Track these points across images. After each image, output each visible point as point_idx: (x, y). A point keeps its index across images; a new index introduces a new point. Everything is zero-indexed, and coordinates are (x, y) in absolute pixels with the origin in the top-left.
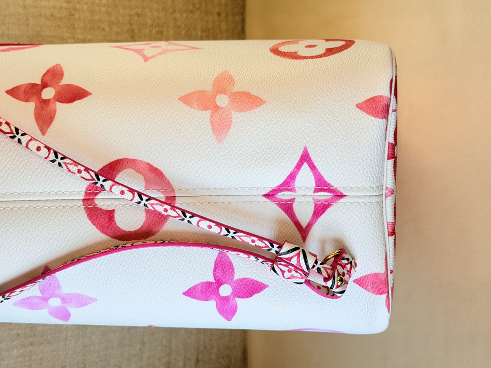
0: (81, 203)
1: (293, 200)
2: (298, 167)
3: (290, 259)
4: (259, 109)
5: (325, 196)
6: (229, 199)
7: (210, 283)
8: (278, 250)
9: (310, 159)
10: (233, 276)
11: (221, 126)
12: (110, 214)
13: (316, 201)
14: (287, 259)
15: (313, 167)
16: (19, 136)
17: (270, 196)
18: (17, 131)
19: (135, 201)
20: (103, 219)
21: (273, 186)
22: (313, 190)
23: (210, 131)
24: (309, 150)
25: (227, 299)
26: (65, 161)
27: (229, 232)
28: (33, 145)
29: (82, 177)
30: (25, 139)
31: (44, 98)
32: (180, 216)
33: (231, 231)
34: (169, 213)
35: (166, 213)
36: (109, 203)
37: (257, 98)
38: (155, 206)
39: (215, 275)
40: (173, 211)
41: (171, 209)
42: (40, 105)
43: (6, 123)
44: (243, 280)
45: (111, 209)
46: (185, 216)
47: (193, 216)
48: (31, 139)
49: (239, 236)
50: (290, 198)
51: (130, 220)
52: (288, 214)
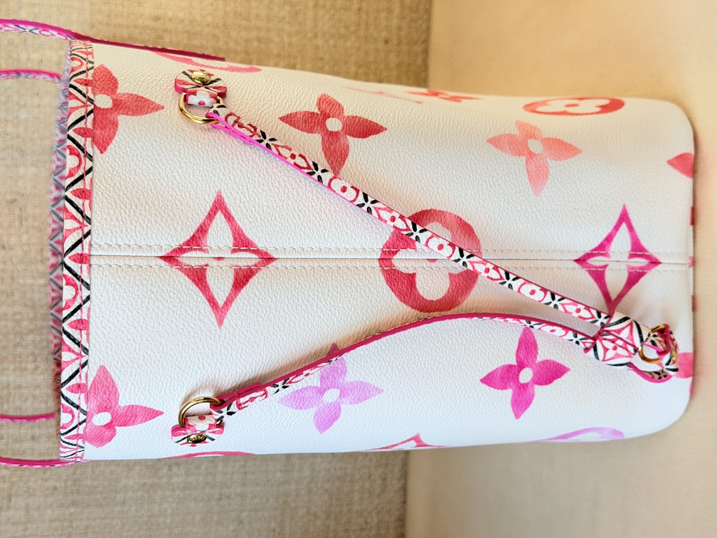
0: (377, 264)
1: (605, 266)
2: (617, 228)
3: (619, 331)
4: (576, 158)
5: (640, 262)
6: (545, 264)
7: (511, 366)
8: (605, 321)
9: (628, 218)
10: (536, 357)
11: (538, 176)
12: (411, 278)
13: (630, 268)
14: (615, 331)
15: (631, 228)
16: (319, 173)
17: (581, 261)
18: (316, 166)
19: (453, 258)
20: (403, 284)
21: (588, 249)
22: (627, 255)
23: (527, 180)
24: (628, 209)
25: (524, 387)
26: (376, 205)
27: (553, 298)
28: (337, 185)
29: (394, 227)
30: (326, 177)
31: (330, 129)
32: (501, 278)
33: (557, 297)
34: (489, 274)
35: (486, 275)
36: (409, 265)
37: (570, 146)
38: (475, 265)
39: (517, 356)
40: (495, 272)
41: (494, 268)
42: (326, 138)
43: (301, 156)
44: (545, 362)
45: (411, 272)
46: (508, 278)
47: (517, 278)
48: (335, 178)
49: (563, 305)
50: (602, 264)
51: (433, 287)
52: (598, 283)
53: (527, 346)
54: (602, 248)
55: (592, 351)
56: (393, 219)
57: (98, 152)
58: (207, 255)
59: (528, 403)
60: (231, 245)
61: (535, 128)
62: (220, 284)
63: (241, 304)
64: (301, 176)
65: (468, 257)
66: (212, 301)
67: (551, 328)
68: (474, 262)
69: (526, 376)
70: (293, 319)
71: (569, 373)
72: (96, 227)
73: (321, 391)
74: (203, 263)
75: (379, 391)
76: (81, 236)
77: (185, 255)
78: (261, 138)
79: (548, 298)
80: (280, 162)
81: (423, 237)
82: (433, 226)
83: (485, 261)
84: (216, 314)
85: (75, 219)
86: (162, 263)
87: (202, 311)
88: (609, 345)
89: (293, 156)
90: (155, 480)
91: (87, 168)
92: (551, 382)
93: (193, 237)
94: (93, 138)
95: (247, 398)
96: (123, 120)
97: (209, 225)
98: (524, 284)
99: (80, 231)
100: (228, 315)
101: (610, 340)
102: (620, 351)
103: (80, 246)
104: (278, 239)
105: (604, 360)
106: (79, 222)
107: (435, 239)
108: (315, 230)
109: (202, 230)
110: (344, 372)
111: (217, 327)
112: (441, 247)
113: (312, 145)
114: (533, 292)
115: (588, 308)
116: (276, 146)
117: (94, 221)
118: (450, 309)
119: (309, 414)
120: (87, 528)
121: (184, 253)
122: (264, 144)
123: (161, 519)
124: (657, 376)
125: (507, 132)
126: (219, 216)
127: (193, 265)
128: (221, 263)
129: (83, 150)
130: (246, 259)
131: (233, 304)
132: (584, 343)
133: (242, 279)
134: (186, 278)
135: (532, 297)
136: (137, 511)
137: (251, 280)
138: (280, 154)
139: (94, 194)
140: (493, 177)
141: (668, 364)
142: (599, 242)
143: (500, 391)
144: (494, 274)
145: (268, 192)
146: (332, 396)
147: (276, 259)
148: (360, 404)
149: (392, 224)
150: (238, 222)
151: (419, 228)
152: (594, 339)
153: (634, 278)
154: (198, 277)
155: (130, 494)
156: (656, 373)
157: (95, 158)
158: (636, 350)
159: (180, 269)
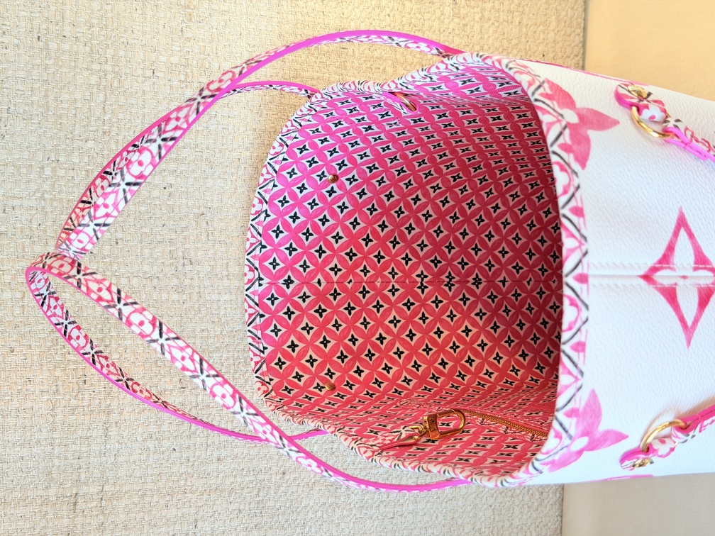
57: (580, 167)
58: (675, 274)
60: (692, 263)
62: (689, 303)
63: (705, 324)
66: (682, 320)
72: (591, 246)
74: (673, 282)
76: (580, 255)
77: (658, 274)
84: (685, 334)
85: (575, 237)
86: (643, 282)
87: (675, 330)
91: (576, 185)
93: (664, 256)
94: (574, 154)
95: (710, 420)
96: (592, 135)
97: (675, 243)
99: (579, 249)
100: (695, 335)
103: (580, 266)
106: (578, 241)
109: (670, 248)
111: (686, 346)
117: (589, 239)
121: (658, 271)
126: (683, 234)
127: (665, 284)
128: (686, 282)
129: (568, 166)
130: (705, 278)
131: (699, 324)
133: (704, 298)
134: (662, 297)
137: (711, 300)
139: (585, 212)
150: (698, 239)
157: (579, 175)
159: (658, 289)
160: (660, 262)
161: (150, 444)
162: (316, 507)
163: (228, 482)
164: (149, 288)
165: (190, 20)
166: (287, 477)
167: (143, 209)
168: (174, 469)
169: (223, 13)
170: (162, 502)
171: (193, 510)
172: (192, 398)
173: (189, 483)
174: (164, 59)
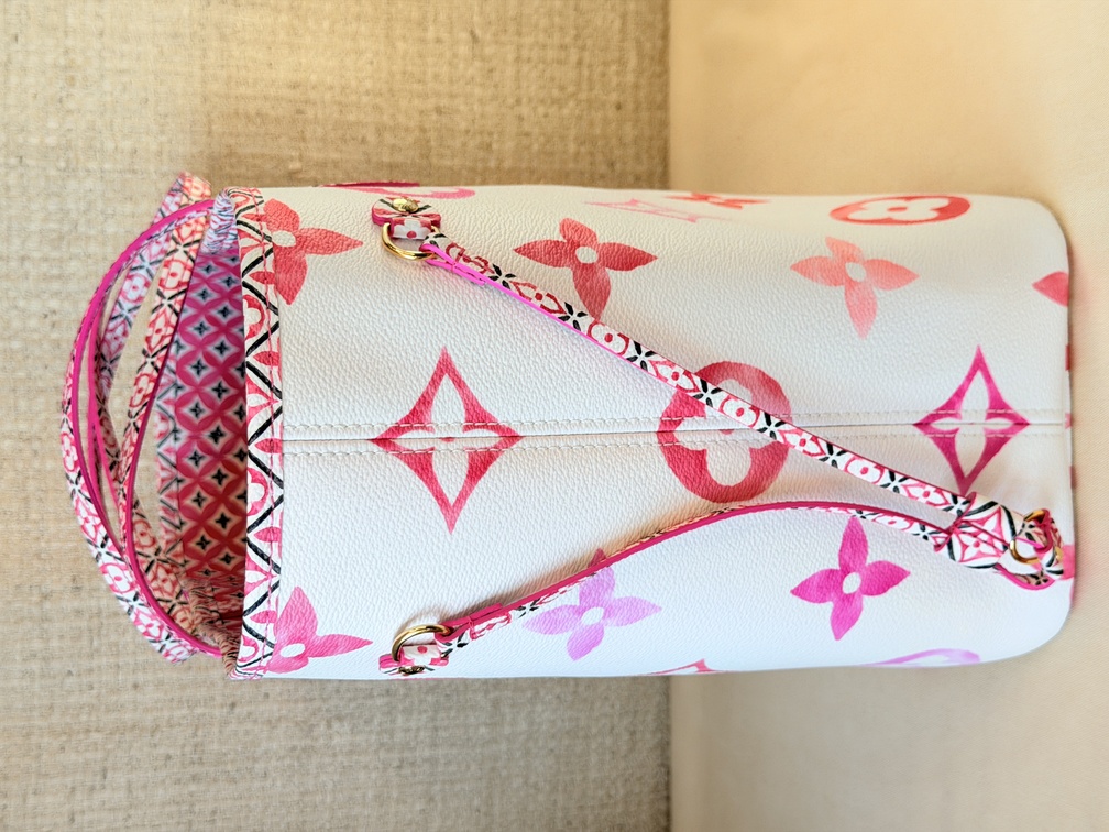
0: (655, 439)
1: (956, 431)
2: (970, 378)
3: (983, 522)
4: (912, 285)
5: (1002, 424)
6: (875, 430)
7: (832, 572)
8: (963, 508)
9: (985, 365)
10: (865, 558)
11: (862, 312)
12: (700, 456)
13: (989, 432)
14: (977, 521)
16: (574, 317)
17: (923, 425)
18: (570, 308)
19: (757, 427)
20: (689, 465)
21: (932, 408)
22: (984, 415)
23: (849, 318)
24: (983, 352)
25: (849, 598)
26: (653, 358)
27: (893, 478)
28: (599, 332)
29: (677, 386)
30: (585, 322)
31: (582, 261)
32: (822, 452)
33: (898, 477)
34: (806, 448)
35: (802, 449)
36: (697, 439)
37: (902, 268)
38: (787, 435)
39: (841, 557)
40: (814, 444)
41: (812, 439)
42: (578, 272)
43: (548, 295)
44: (878, 565)
45: (700, 449)
46: (831, 452)
47: (844, 452)
48: (596, 323)
49: (905, 487)
50: (951, 428)
51: (728, 468)
52: (946, 454)
53: (854, 542)
54: (951, 407)
55: (946, 549)
56: (676, 376)
57: (284, 302)
58: (432, 435)
59: (853, 620)
60: (463, 421)
61: (853, 246)
62: (451, 474)
63: (479, 501)
64: (551, 324)
65: (777, 425)
66: (440, 497)
67: (890, 519)
68: (786, 432)
69: (852, 584)
70: (546, 518)
71: (908, 578)
72: (288, 402)
73: (580, 611)
74: (427, 446)
75: (656, 609)
76: (270, 415)
77: (403, 436)
78: (494, 275)
79: (886, 478)
80: (522, 306)
81: (717, 399)
82: (729, 385)
83: (799, 430)
84: (445, 515)
85: (261, 392)
86: (375, 448)
87: (428, 511)
88: (969, 540)
89: (539, 297)
90: (309, 742)
91: (272, 324)
92: (884, 591)
93: (414, 412)
94: (276, 284)
95: (485, 625)
96: (311, 260)
97: (434, 394)
98: (853, 459)
99: (268, 408)
100: (462, 515)
101: (970, 534)
102: (984, 548)
103: (269, 429)
104: (525, 409)
105: (962, 561)
106: (267, 397)
107: (732, 401)
108: (573, 395)
109: (425, 401)
110: (611, 586)
111: (447, 531)
112: (740, 412)
113: (562, 282)
114: (865, 471)
115: (939, 490)
116: (516, 284)
117: (285, 394)
118: (752, 497)
119: (561, 640)
120: (214, 812)
121: (403, 432)
122: (499, 281)
123: (318, 798)
124: (1034, 581)
125: (817, 254)
126: (446, 381)
127: (415, 449)
128: (451, 445)
129: (264, 300)
130: (484, 439)
131: (468, 501)
132: (934, 538)
133: (479, 466)
134: (406, 467)
135: (864, 477)
136: (284, 786)
137: (491, 467)
138: (521, 294)
139: (284, 359)
140: (803, 316)
141: (1049, 565)
142: (947, 398)
143: (816, 605)
144: (812, 447)
145: (509, 346)
146: (593, 616)
147: (522, 437)
148: (629, 626)
149: (675, 383)
150: (471, 388)
151: (710, 387)
152: (949, 532)
153: (994, 446)
154: (422, 465)
155: (274, 763)
156: (1033, 576)
157: (280, 310)
158: (1006, 546)
159: (399, 456)
160: (407, 420)
161: (35, 666)
162: (282, 753)
163: (149, 717)
164: (27, 454)
165: (73, 85)
166: (237, 710)
167: (16, 345)
168: (72, 700)
169: (122, 72)
170: (56, 744)
171: (100, 755)
172: (93, 603)
173: (94, 718)
174: (34, 140)
